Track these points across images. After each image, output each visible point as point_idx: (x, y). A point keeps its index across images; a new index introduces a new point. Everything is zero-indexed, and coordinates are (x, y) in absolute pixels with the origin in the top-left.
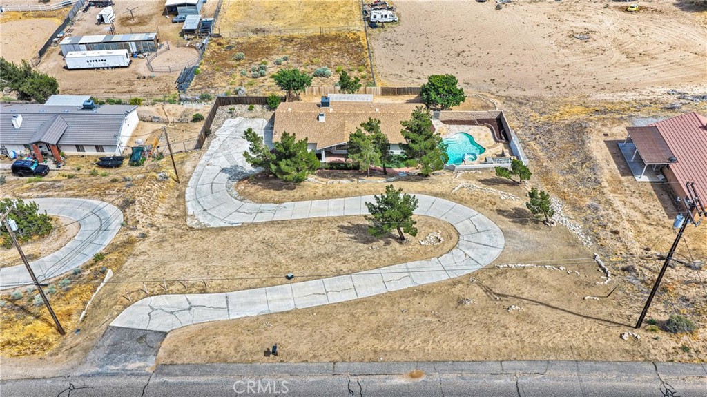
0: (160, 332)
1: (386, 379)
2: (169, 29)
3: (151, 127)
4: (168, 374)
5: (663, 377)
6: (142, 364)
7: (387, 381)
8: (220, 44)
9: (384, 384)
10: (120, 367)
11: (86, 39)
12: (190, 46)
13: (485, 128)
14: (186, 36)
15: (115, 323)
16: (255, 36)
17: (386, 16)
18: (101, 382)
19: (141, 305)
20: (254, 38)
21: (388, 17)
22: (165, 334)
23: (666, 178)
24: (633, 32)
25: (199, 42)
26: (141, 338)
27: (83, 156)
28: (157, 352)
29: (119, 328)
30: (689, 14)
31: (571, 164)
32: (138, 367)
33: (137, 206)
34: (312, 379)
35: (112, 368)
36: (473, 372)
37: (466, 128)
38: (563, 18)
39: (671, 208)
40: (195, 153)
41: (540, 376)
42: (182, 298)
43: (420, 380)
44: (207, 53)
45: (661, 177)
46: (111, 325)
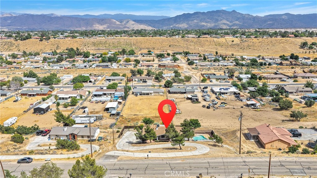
2: (106, 114)
3: (103, 134)
4: (121, 161)
5: (243, 159)
8: (123, 118)
11: (80, 116)
12: (113, 119)
13: (207, 134)
14: (112, 116)
15: (106, 154)
16: (134, 116)
18: (104, 163)
20: (134, 117)
21: (178, 112)
22: (119, 156)
23: (259, 140)
24: (257, 115)
25: (116, 118)
28: (117, 158)
30: (276, 112)
31: (232, 139)
33: (103, 145)
34: (157, 162)
35: (106, 161)
37: (202, 134)
38: (235, 112)
39: (260, 146)
40: (118, 139)
43: (184, 161)
44: (119, 120)
45: (257, 140)
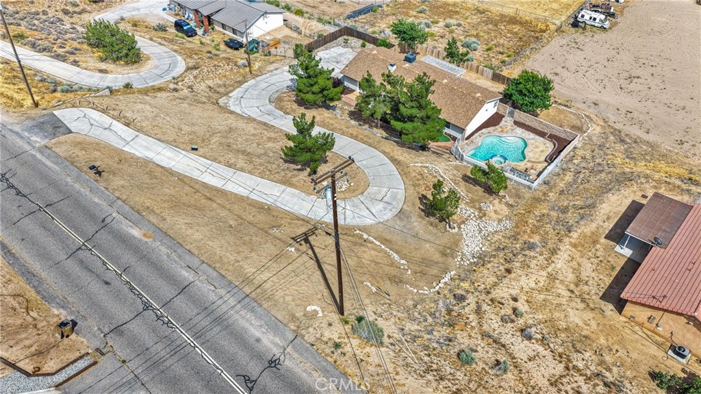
0: (70, 130)
1: (131, 226)
3: (287, 32)
6: (39, 140)
7: (129, 228)
9: (125, 228)
10: (29, 135)
13: (549, 145)
17: (595, 19)
21: (597, 21)
22: (70, 132)
26: (57, 127)
27: (224, 34)
29: (55, 116)
32: (36, 141)
34: (96, 200)
35: (26, 134)
36: (180, 257)
37: (531, 136)
41: (213, 288)
42: (110, 121)
43: (146, 240)
46: (54, 112)
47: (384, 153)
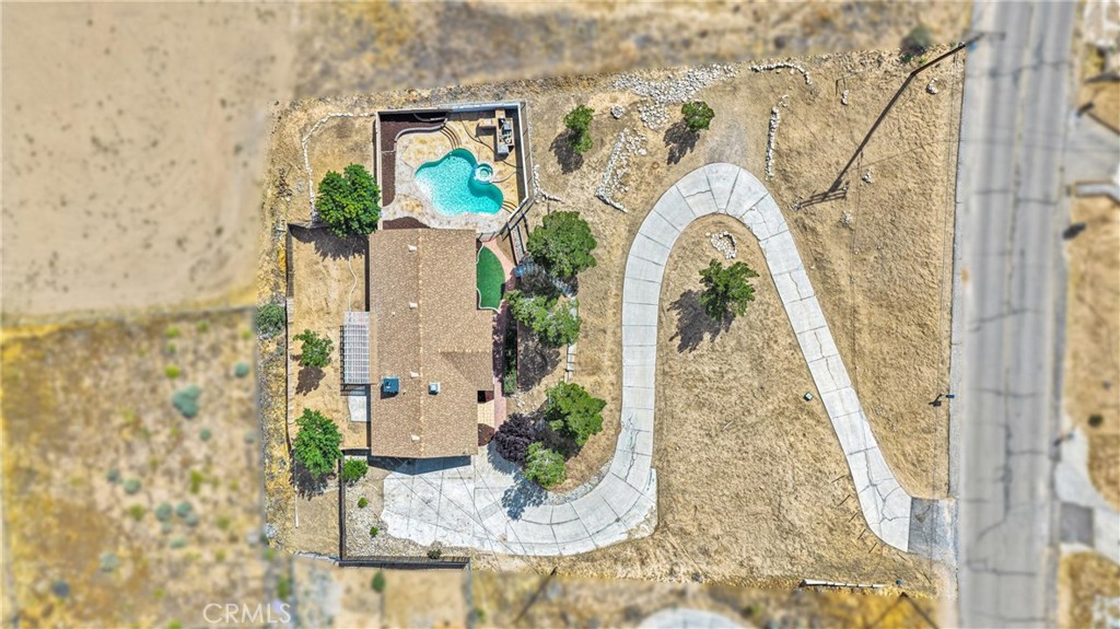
0: (912, 504)
6: (946, 511)
10: (948, 528)
13: (404, 142)
15: (904, 548)
18: (963, 540)
19: (880, 531)
22: (914, 499)
26: (919, 519)
28: (934, 501)
29: (909, 542)
32: (949, 512)
35: (950, 535)
42: (863, 497)
46: (906, 550)
47: (626, 254)
